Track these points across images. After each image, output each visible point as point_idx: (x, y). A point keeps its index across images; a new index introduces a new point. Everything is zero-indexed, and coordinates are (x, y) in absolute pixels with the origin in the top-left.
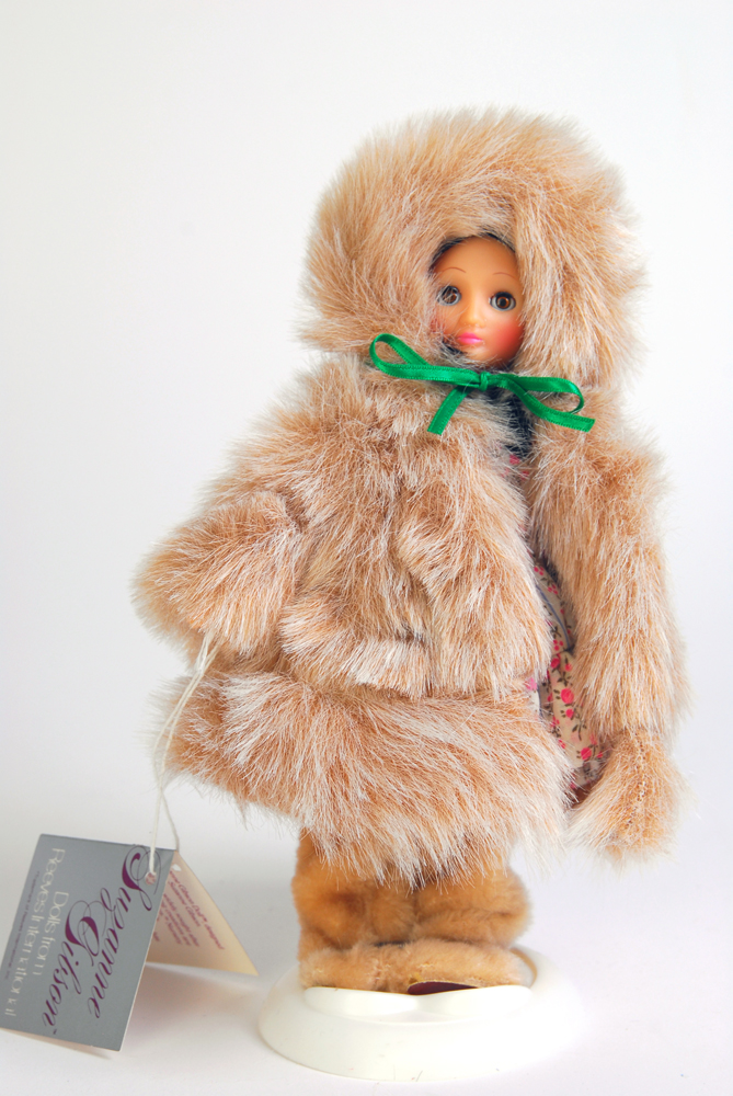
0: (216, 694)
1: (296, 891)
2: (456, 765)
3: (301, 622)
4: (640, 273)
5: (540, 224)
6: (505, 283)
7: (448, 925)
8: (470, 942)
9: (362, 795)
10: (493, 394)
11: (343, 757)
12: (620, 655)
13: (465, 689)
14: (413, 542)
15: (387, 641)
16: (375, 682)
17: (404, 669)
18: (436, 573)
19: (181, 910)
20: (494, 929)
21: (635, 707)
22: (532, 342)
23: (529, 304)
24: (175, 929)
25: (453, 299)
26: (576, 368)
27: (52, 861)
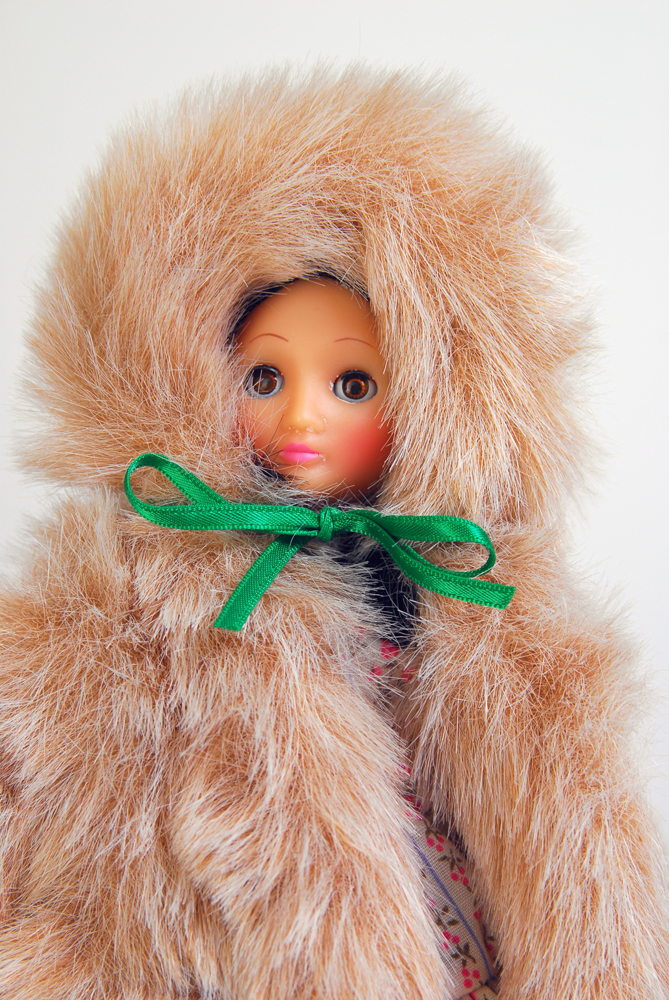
4: (585, 326)
5: (406, 253)
6: (355, 356)
18: (235, 882)
25: (270, 387)
26: (481, 495)
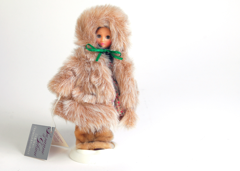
0: (62, 103)
1: (75, 133)
2: (100, 115)
3: (75, 92)
4: (130, 33)
5: (114, 25)
6: (108, 34)
7: (100, 139)
8: (104, 142)
9: (86, 120)
10: (106, 53)
11: (82, 114)
12: (127, 97)
13: (102, 103)
14: (93, 79)
15: (89, 95)
16: (87, 102)
17: (92, 100)
18: (97, 84)
19: (56, 136)
20: (107, 139)
21: (129, 105)
22: (113, 44)
23: (112, 38)
24: (55, 139)
25: (100, 37)
26: (120, 49)
27: (35, 129)
